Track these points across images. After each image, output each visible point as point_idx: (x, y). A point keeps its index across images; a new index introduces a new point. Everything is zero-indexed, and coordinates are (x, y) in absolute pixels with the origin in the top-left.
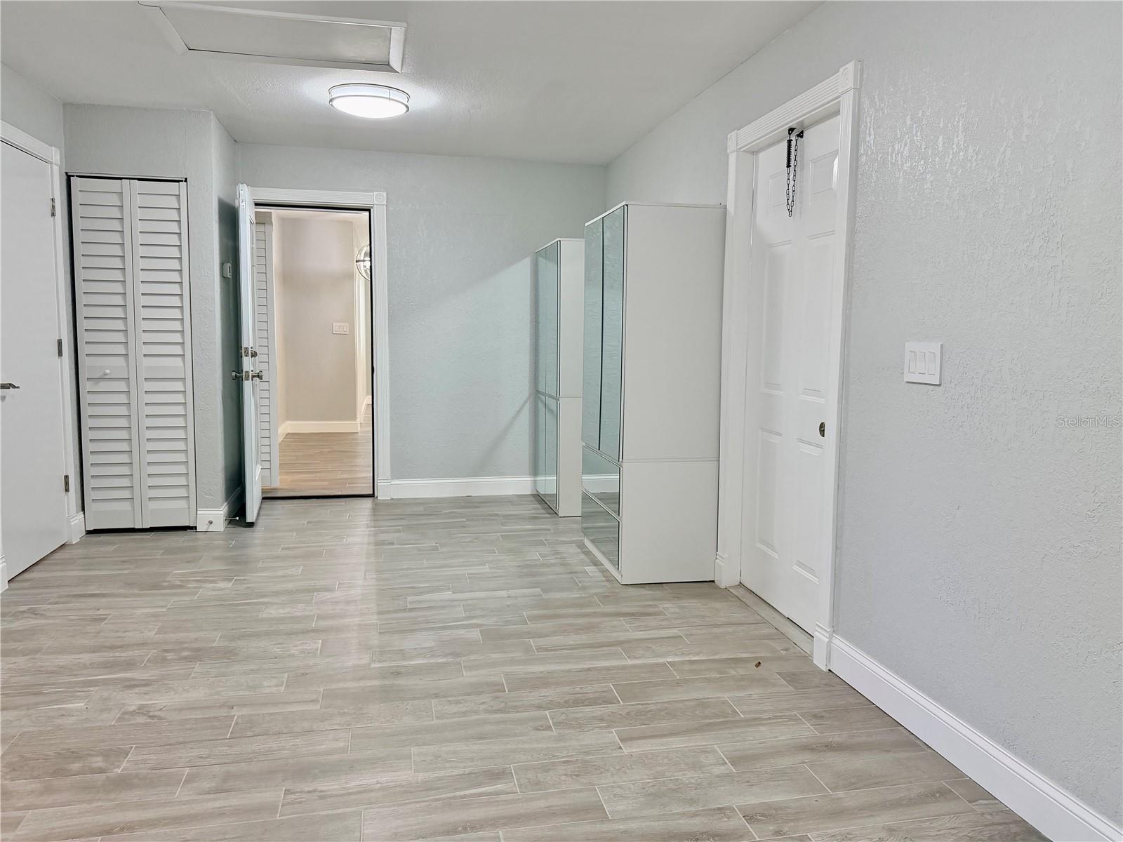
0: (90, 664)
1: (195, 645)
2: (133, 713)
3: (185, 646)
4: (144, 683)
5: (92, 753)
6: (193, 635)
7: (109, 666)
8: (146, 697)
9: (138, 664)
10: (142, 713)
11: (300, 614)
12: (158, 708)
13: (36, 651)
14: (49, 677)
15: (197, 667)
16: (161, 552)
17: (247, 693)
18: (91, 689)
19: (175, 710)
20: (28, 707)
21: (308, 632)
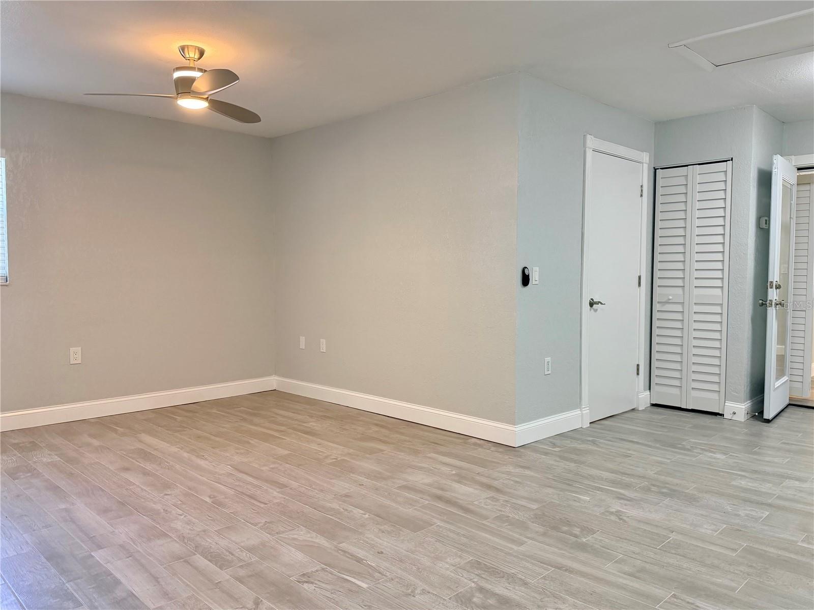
0: (606, 479)
1: (674, 488)
2: (612, 513)
3: (667, 486)
4: (629, 499)
5: (577, 525)
6: (676, 481)
7: (614, 483)
8: (624, 507)
9: (632, 487)
10: (617, 515)
11: (763, 490)
12: (627, 516)
13: (583, 463)
14: (580, 478)
15: (667, 501)
16: (690, 426)
17: (688, 527)
18: (598, 492)
19: (637, 520)
20: (562, 490)
21: (762, 504)
